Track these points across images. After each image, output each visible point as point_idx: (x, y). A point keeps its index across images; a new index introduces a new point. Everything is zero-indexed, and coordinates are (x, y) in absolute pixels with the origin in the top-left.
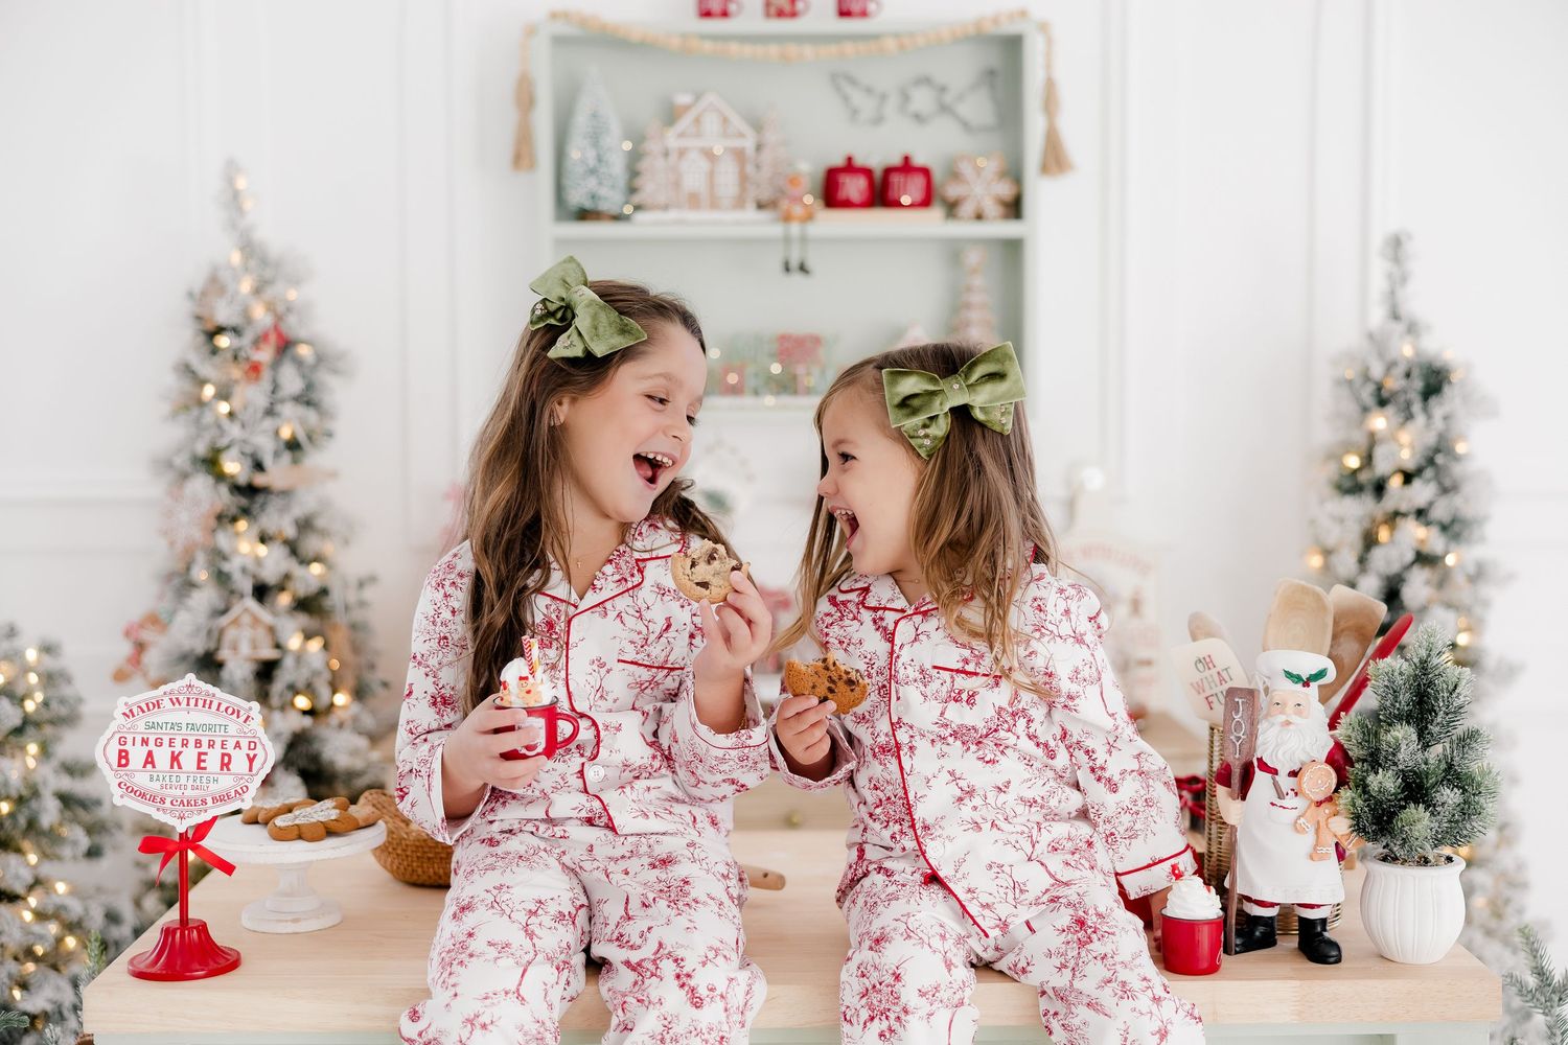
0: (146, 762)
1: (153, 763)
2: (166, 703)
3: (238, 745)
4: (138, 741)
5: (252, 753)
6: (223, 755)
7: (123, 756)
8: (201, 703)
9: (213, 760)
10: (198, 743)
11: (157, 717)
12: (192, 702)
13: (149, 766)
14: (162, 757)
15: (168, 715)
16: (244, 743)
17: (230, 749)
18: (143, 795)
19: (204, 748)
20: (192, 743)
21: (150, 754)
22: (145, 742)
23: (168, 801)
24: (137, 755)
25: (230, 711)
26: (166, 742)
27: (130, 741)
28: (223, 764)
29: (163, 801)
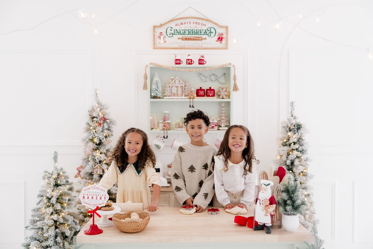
0: (88, 198)
1: (89, 198)
2: (91, 188)
3: (103, 195)
4: (86, 195)
5: (105, 197)
6: (100, 197)
7: (84, 197)
8: (97, 188)
9: (99, 198)
10: (96, 195)
11: (89, 190)
12: (95, 188)
13: (88, 199)
14: (90, 197)
15: (91, 190)
16: (104, 195)
17: (101, 196)
18: (87, 204)
19: (97, 196)
20: (95, 195)
21: (88, 197)
22: (87, 195)
23: (91, 205)
24: (86, 197)
25: (102, 190)
26: (91, 195)
27: (85, 195)
28: (100, 199)
29: (90, 204)
